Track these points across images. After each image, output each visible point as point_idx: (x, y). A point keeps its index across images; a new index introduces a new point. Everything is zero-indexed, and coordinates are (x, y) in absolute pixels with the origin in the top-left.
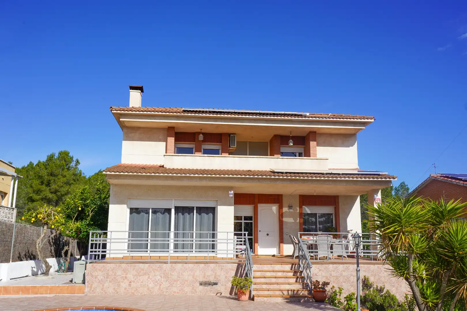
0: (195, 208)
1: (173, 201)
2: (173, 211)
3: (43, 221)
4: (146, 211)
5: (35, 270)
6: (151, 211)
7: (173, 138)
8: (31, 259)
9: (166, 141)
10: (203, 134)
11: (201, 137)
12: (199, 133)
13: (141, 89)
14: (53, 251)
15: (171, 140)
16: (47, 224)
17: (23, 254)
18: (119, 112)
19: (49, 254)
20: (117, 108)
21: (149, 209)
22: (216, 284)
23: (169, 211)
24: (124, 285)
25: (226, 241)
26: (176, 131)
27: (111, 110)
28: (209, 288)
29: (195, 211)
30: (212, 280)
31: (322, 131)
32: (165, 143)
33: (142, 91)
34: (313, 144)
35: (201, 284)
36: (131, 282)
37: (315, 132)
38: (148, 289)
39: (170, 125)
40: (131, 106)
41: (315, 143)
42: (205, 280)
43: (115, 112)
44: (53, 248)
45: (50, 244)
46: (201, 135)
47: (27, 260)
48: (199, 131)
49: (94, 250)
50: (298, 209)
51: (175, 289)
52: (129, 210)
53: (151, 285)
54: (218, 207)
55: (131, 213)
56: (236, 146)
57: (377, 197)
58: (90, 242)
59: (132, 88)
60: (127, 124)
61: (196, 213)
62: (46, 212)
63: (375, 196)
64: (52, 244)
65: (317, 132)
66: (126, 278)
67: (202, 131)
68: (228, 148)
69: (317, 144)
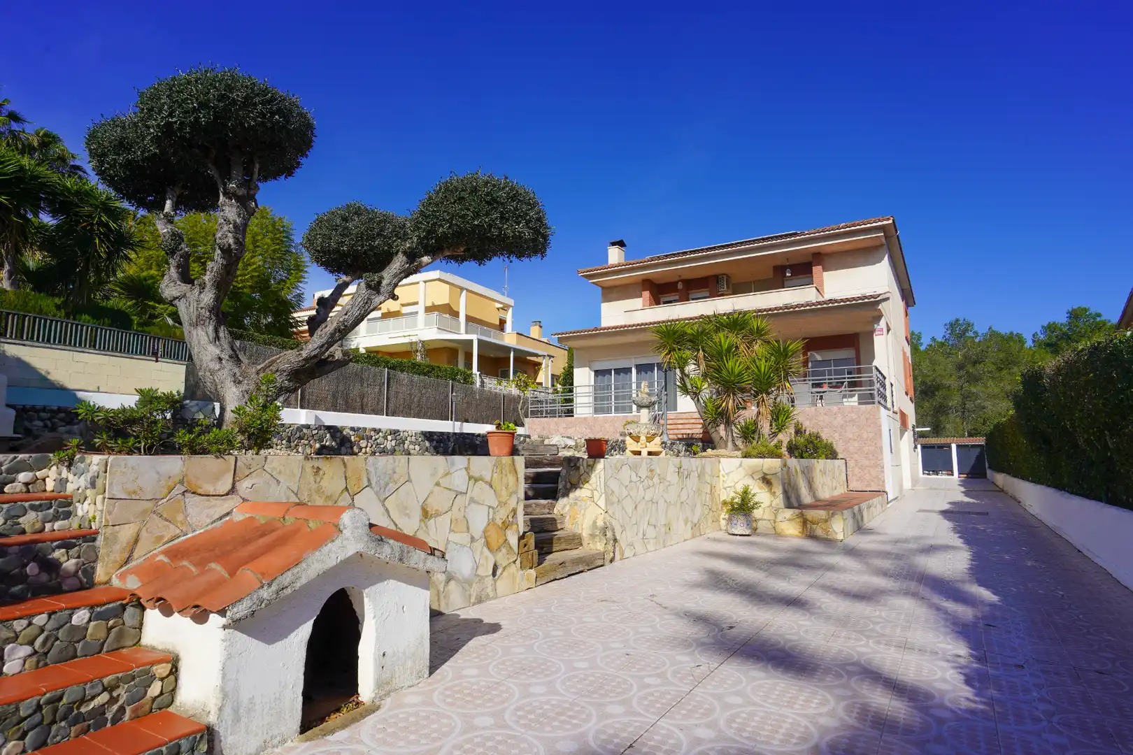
0: (654, 365)
1: (633, 360)
2: (634, 371)
4: (610, 372)
6: (613, 372)
7: (648, 292)
9: (642, 297)
10: (683, 281)
11: (680, 286)
12: (677, 283)
13: (621, 244)
15: (646, 294)
20: (583, 270)
21: (611, 369)
23: (628, 370)
26: (657, 283)
27: (578, 274)
29: (656, 368)
31: (829, 250)
32: (640, 299)
33: (624, 246)
34: (816, 270)
37: (819, 254)
39: (644, 277)
40: (609, 263)
41: (820, 267)
46: (681, 283)
48: (678, 279)
50: (802, 356)
52: (593, 373)
55: (596, 376)
56: (725, 289)
57: (879, 327)
59: (613, 244)
60: (607, 284)
61: (658, 370)
63: (876, 325)
65: (822, 252)
67: (681, 278)
68: (715, 294)
69: (825, 269)
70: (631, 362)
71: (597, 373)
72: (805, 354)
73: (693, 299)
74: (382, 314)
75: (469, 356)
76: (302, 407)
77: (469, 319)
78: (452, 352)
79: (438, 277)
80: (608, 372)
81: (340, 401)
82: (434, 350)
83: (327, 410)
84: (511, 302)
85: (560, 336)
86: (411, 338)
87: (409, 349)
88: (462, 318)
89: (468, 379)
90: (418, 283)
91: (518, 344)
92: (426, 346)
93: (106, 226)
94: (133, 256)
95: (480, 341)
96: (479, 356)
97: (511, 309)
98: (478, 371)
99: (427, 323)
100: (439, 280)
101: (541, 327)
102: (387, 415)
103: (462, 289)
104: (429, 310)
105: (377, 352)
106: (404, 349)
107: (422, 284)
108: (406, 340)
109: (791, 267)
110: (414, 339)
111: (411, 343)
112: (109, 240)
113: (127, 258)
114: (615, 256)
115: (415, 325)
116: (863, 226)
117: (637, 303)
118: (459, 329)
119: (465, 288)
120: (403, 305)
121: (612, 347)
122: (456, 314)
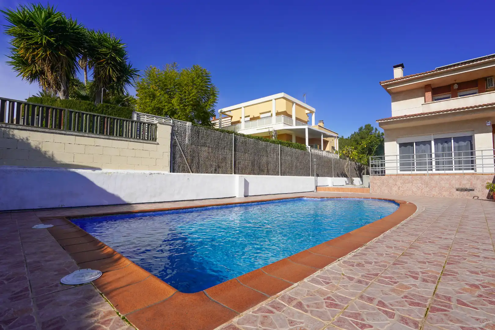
0: (452, 138)
1: (432, 136)
2: (433, 143)
3: (346, 155)
4: (411, 144)
5: (348, 182)
6: (415, 144)
7: (430, 93)
8: (345, 177)
9: (425, 96)
10: (457, 84)
12: (454, 84)
13: (402, 66)
14: (358, 173)
15: (429, 95)
16: (348, 156)
17: (339, 174)
18: (386, 84)
19: (355, 175)
20: (384, 82)
21: (413, 143)
22: (473, 190)
23: (430, 143)
24: (395, 189)
25: (481, 157)
26: (433, 87)
27: (380, 84)
28: (465, 193)
29: (452, 141)
30: (468, 187)
32: (423, 98)
33: (403, 67)
35: (457, 190)
36: (399, 187)
38: (413, 192)
39: (426, 84)
40: (395, 78)
42: (461, 187)
43: (383, 84)
44: (358, 172)
45: (356, 170)
46: (456, 85)
47: (342, 177)
48: (454, 82)
49: (374, 168)
51: (434, 193)
52: (398, 145)
53: (415, 189)
54: (475, 135)
55: (400, 147)
56: (494, 86)
58: (370, 163)
59: (395, 67)
60: (393, 91)
61: (454, 142)
62: (347, 150)
64: (357, 170)
66: (396, 184)
67: (457, 82)
68: (485, 90)
70: (430, 137)
71: (401, 145)
73: (460, 96)
74: (250, 118)
75: (298, 138)
76: (235, 173)
77: (297, 119)
78: (288, 136)
79: (283, 96)
83: (250, 174)
84: (314, 110)
85: (380, 122)
86: (269, 129)
87: (268, 135)
88: (294, 118)
89: (304, 149)
90: (271, 100)
92: (278, 134)
95: (308, 129)
96: (309, 137)
97: (314, 113)
98: (309, 145)
99: (278, 121)
100: (283, 98)
101: (323, 123)
102: (281, 175)
104: (278, 114)
106: (265, 135)
107: (274, 101)
108: (267, 130)
110: (271, 130)
111: (270, 132)
113: (128, 82)
114: (398, 73)
115: (270, 122)
117: (421, 100)
118: (292, 124)
119: (294, 102)
120: (261, 114)
121: (416, 128)
122: (290, 116)
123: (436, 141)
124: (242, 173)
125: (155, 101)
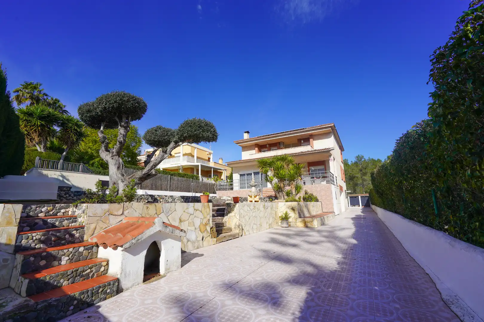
1: (253, 171)
2: (253, 174)
6: (246, 175)
7: (257, 148)
9: (255, 150)
10: (268, 144)
11: (268, 146)
12: (267, 145)
13: (248, 132)
20: (236, 141)
23: (251, 174)
26: (260, 145)
31: (315, 134)
34: (311, 140)
39: (255, 143)
40: (244, 139)
41: (312, 140)
50: (307, 168)
52: (239, 175)
56: (282, 147)
57: (331, 159)
59: (245, 132)
60: (244, 146)
65: (313, 134)
68: (279, 148)
69: (314, 140)
70: (251, 171)
71: (241, 175)
72: (308, 167)
73: (272, 150)
75: (198, 170)
76: (141, 189)
77: (198, 158)
78: (192, 169)
79: (187, 144)
80: (244, 175)
81: (154, 186)
82: (185, 169)
83: (149, 190)
84: (212, 152)
85: (229, 163)
88: (195, 158)
89: (197, 178)
91: (214, 165)
92: (183, 167)
93: (76, 130)
94: (84, 139)
95: (201, 165)
96: (201, 170)
97: (212, 154)
98: (201, 175)
99: (183, 160)
101: (222, 160)
102: (170, 191)
103: (195, 148)
104: (184, 155)
105: (166, 170)
106: (176, 168)
107: (182, 146)
108: (177, 165)
109: (303, 139)
110: (179, 165)
111: (178, 167)
112: (77, 135)
113: (83, 140)
114: (246, 136)
115: (179, 160)
116: (325, 126)
117: (253, 152)
118: (194, 162)
119: (196, 148)
120: (175, 154)
121: (246, 167)
122: (193, 156)
123: (255, 173)
124: (145, 189)
125: (97, 145)
